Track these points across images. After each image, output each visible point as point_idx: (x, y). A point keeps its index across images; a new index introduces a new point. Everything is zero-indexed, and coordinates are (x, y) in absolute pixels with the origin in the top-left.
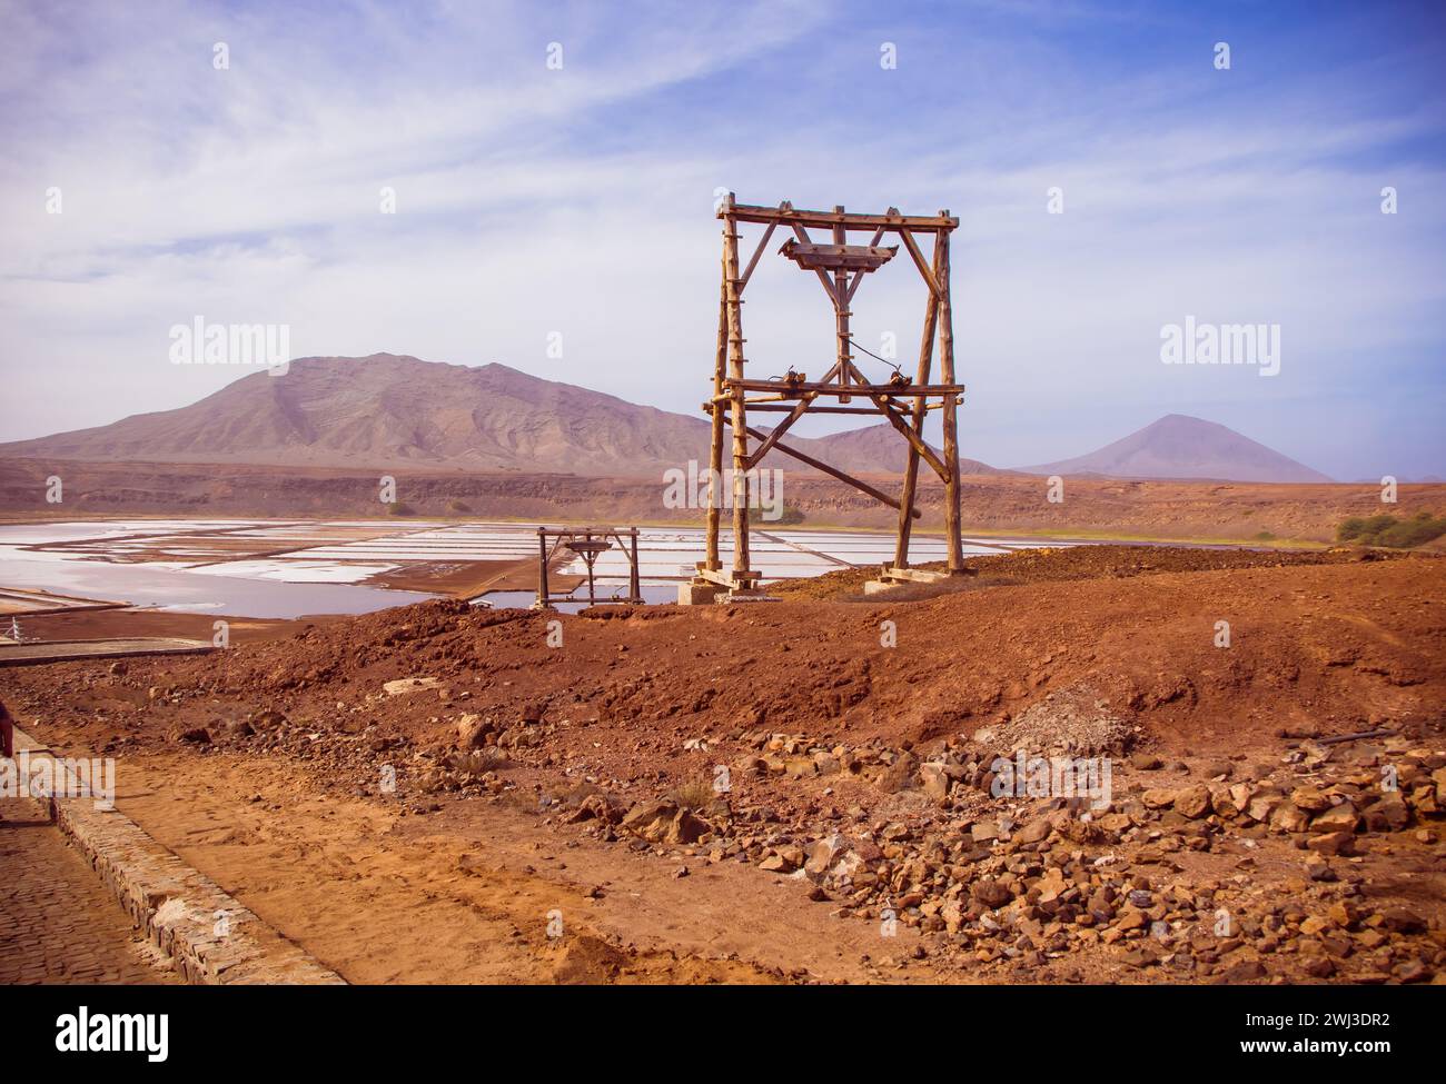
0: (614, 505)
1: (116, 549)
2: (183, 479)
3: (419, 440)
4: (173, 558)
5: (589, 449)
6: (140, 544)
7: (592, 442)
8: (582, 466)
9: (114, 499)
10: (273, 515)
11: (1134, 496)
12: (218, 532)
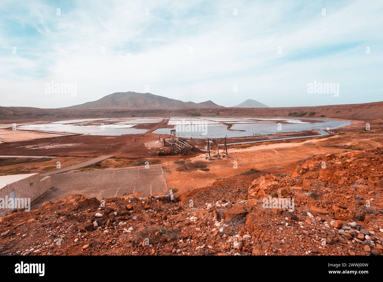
0: (169, 114)
1: (82, 124)
2: (95, 112)
3: (135, 105)
4: (93, 125)
5: (163, 106)
6: (87, 123)
7: (163, 104)
8: (162, 108)
9: (82, 116)
10: (111, 118)
11: (253, 110)
12: (102, 120)
